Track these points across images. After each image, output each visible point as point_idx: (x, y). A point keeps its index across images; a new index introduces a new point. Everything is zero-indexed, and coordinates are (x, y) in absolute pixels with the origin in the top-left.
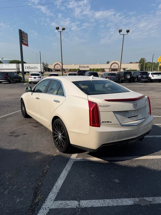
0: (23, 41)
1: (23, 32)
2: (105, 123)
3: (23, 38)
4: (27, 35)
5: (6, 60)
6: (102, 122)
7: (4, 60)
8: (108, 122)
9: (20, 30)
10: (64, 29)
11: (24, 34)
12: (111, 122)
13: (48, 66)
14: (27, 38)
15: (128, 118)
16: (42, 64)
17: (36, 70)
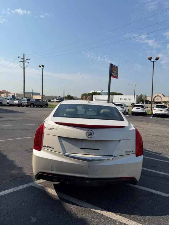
0: (112, 73)
1: (113, 66)
2: (46, 148)
3: (113, 71)
4: (118, 68)
5: (105, 92)
6: (44, 146)
7: (103, 92)
8: (50, 147)
9: (111, 64)
10: (157, 59)
11: (115, 67)
12: (53, 148)
13: (146, 98)
14: (117, 71)
15: (81, 148)
16: (135, 96)
17: (129, 101)
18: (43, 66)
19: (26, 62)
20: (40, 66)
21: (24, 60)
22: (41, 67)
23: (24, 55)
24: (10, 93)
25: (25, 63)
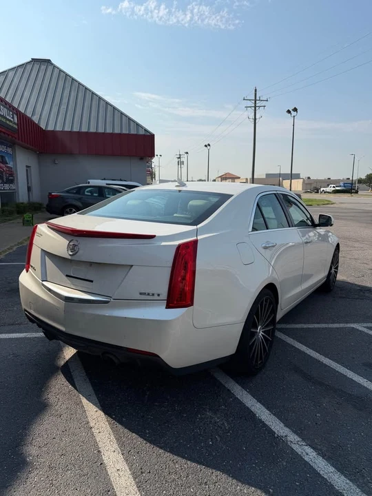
6: (30, 265)
12: (35, 270)
15: (67, 276)
18: (295, 110)
19: (259, 107)
20: (289, 112)
21: (255, 102)
22: (292, 112)
23: (256, 90)
24: (239, 178)
25: (257, 108)
